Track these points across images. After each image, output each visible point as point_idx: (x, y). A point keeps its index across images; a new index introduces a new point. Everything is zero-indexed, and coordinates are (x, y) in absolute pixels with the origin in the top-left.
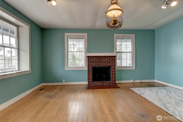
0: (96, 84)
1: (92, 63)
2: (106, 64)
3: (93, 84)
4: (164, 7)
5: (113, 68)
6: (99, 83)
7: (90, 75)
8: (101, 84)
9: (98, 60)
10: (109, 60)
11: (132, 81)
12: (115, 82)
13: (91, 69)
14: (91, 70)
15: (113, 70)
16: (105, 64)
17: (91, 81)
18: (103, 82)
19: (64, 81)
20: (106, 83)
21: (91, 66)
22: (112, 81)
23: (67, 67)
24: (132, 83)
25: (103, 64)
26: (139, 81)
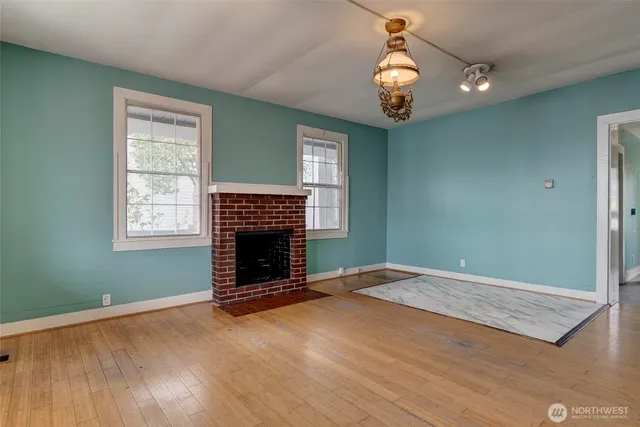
0: (249, 294)
1: (233, 218)
2: (279, 222)
3: (239, 296)
4: (465, 88)
5: (299, 237)
6: (258, 290)
7: (227, 264)
8: (265, 291)
9: (255, 207)
10: (288, 207)
11: (340, 272)
12: (305, 279)
13: (230, 241)
14: (231, 247)
15: (298, 242)
16: (276, 223)
17: (231, 286)
18: (272, 285)
19: (107, 299)
20: (279, 286)
21: (231, 230)
22: (296, 276)
23: (122, 238)
24: (341, 277)
25: (271, 223)
26: (356, 270)
